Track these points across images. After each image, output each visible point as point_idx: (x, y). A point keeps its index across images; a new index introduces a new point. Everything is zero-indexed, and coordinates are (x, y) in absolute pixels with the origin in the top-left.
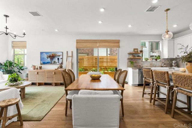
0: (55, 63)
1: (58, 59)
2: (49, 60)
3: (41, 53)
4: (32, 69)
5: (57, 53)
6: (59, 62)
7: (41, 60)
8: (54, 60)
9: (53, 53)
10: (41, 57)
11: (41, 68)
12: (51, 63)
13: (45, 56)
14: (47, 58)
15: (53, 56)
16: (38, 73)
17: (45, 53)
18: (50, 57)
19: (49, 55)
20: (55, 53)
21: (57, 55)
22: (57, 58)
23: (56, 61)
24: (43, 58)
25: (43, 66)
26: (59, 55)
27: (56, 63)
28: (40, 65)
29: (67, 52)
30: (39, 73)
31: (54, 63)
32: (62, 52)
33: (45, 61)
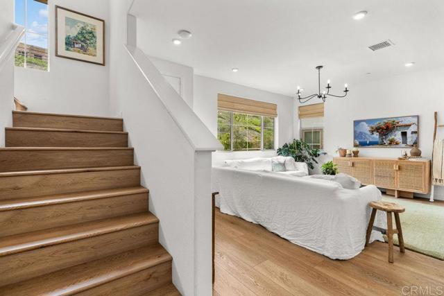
0: (392, 143)
1: (404, 134)
2: (376, 136)
3: (356, 123)
4: (338, 155)
5: (400, 119)
6: (405, 142)
7: (355, 137)
8: (391, 137)
9: (386, 121)
10: (355, 132)
11: (356, 154)
12: (382, 144)
13: (366, 128)
14: (369, 133)
15: (387, 127)
16: (353, 164)
17: (364, 123)
18: (378, 129)
19: (375, 125)
20: (392, 120)
21: (401, 124)
22: (400, 133)
23: (395, 138)
24: (360, 132)
25: (362, 151)
26: (408, 123)
27: (397, 144)
28: (355, 149)
29: (436, 113)
30: (356, 165)
31: (390, 144)
32: (418, 117)
33: (366, 140)
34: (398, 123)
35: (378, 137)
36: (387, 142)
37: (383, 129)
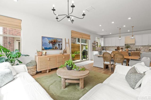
1: (59, 45)
3: (43, 38)
6: (59, 48)
7: (43, 45)
8: (56, 46)
9: (54, 39)
10: (42, 42)
13: (47, 41)
14: (49, 44)
15: (55, 42)
17: (47, 39)
18: (52, 42)
19: (51, 40)
20: (56, 39)
21: (58, 41)
22: (58, 44)
23: (57, 46)
24: (45, 43)
25: (44, 52)
26: (60, 41)
27: (57, 48)
29: (65, 39)
31: (55, 48)
32: (62, 39)
33: (47, 47)
34: (57, 40)
35: (51, 45)
36: (54, 48)
37: (53, 42)
